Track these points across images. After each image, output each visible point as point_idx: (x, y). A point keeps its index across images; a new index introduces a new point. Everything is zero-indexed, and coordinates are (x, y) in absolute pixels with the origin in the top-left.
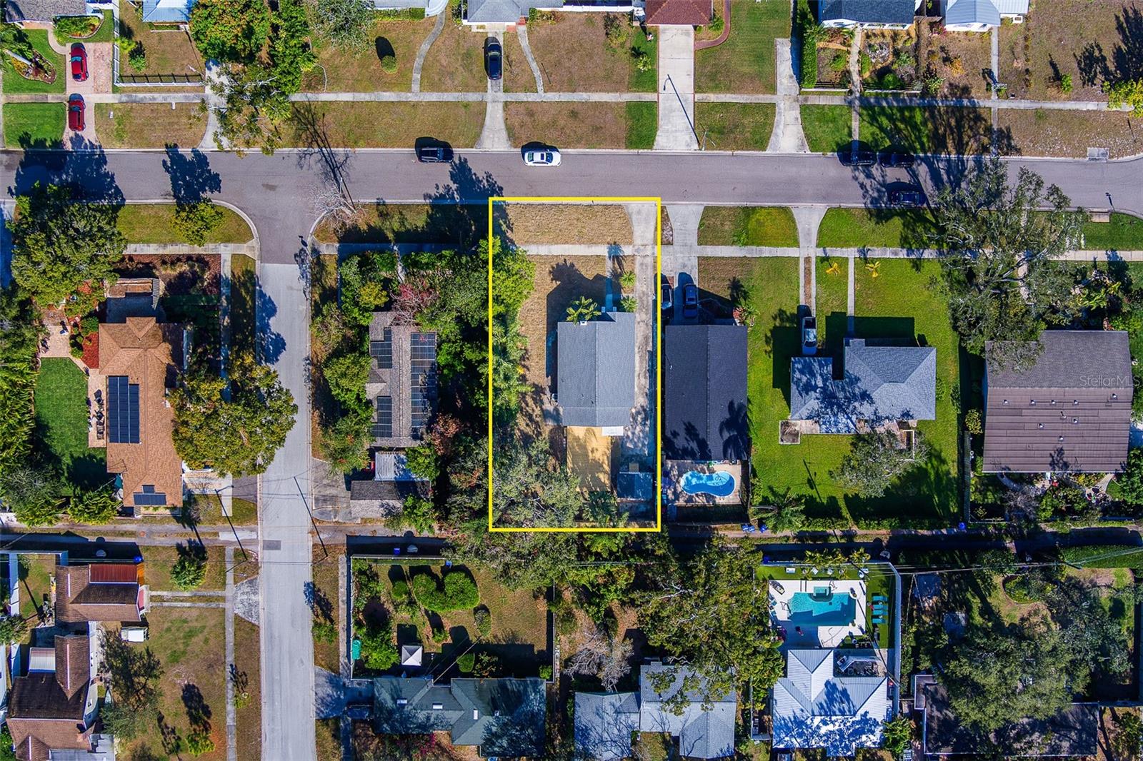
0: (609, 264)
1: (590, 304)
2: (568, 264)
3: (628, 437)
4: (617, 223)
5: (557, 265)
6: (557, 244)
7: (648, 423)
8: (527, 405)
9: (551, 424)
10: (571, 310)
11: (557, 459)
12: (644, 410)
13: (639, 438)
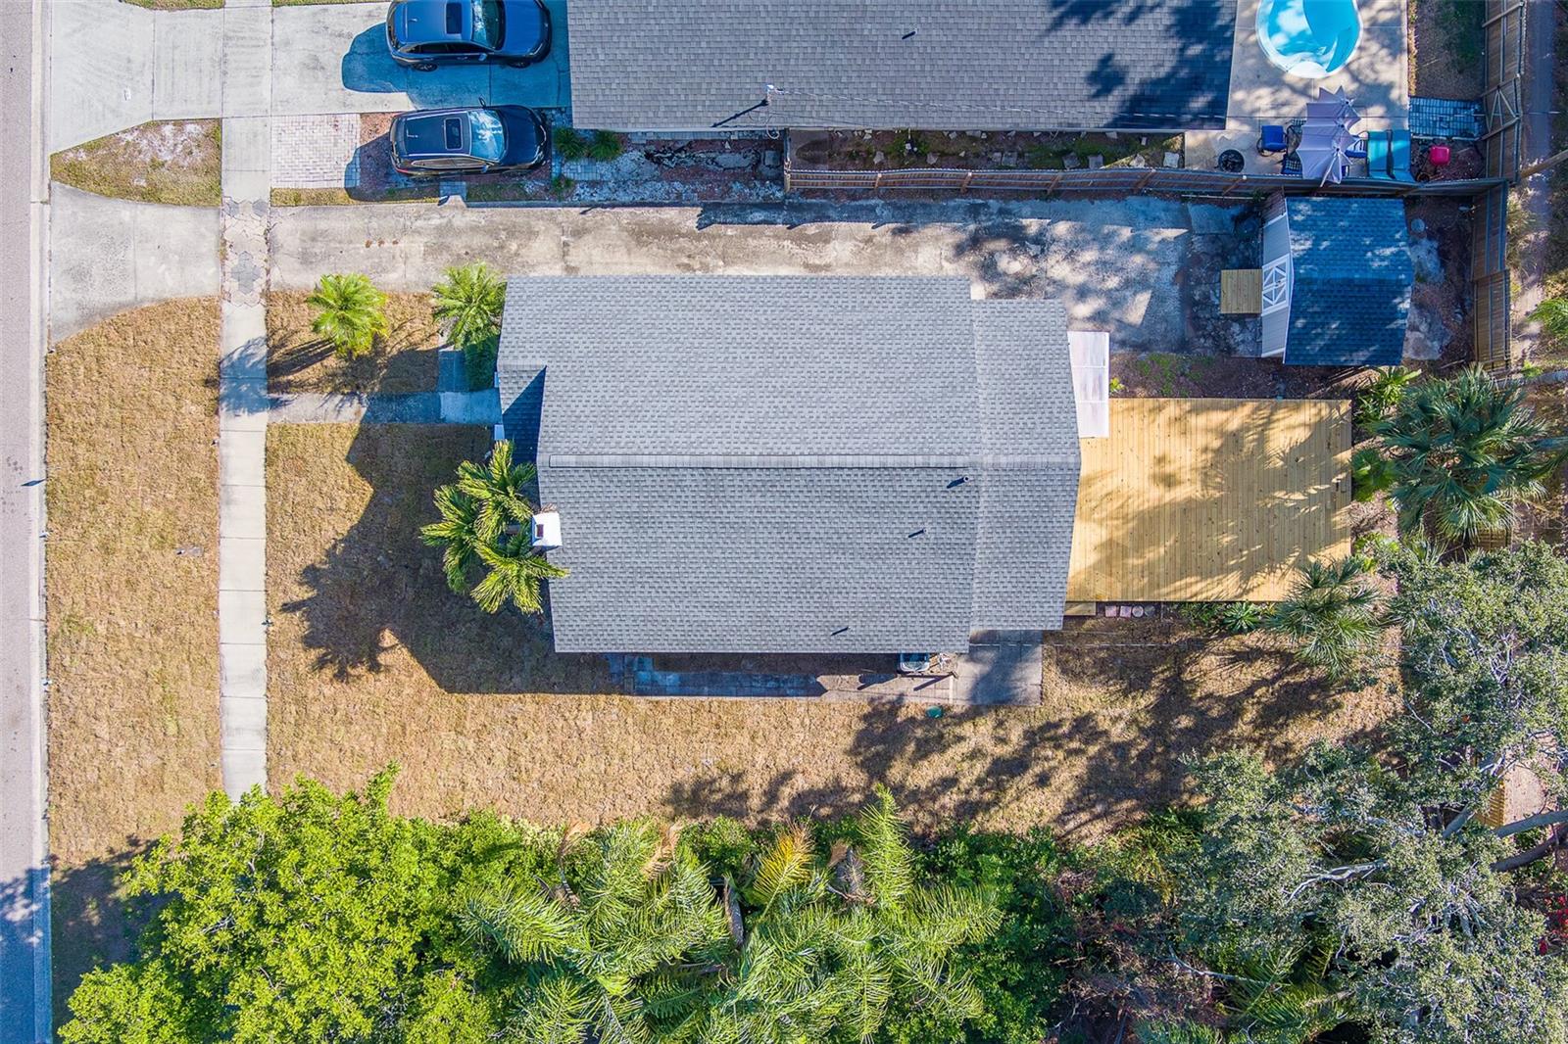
0: (307, 408)
1: (461, 500)
2: (302, 593)
3: (1099, 319)
4: (126, 373)
5: (309, 642)
6: (215, 646)
7: (1033, 225)
8: (948, 783)
9: (1035, 675)
10: (487, 590)
11: (1199, 645)
12: (975, 242)
13: (1103, 265)
